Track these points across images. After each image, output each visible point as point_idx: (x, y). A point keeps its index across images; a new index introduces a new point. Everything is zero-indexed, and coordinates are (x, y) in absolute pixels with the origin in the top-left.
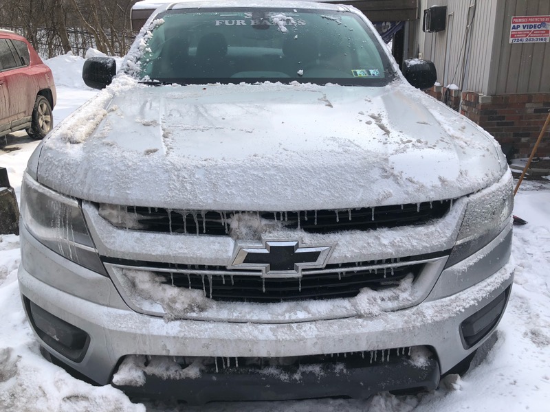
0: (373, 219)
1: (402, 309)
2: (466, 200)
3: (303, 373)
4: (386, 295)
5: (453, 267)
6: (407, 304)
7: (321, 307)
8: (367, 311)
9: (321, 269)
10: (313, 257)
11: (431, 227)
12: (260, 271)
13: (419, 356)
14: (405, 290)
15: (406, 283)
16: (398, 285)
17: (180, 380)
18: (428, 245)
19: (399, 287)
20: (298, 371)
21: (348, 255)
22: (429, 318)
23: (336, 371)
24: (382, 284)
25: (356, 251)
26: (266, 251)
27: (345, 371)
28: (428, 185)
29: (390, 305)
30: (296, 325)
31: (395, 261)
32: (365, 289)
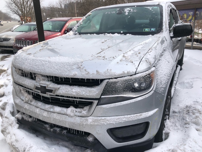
0: (71, 82)
1: (82, 117)
2: (107, 80)
3: (54, 129)
4: (78, 110)
5: (102, 106)
6: (83, 115)
7: (57, 109)
8: (69, 114)
9: (54, 96)
10: (51, 91)
11: (93, 88)
12: (39, 93)
13: (91, 137)
14: (85, 110)
15: (87, 108)
16: (83, 108)
17: (27, 121)
18: (88, 95)
19: (83, 109)
20: (53, 128)
21: (61, 93)
22: (89, 122)
23: (63, 132)
24: (79, 106)
25: (64, 92)
26: (40, 87)
27: (65, 133)
28: (91, 73)
29: (78, 114)
30: (50, 112)
31: (77, 98)
32: (72, 106)
